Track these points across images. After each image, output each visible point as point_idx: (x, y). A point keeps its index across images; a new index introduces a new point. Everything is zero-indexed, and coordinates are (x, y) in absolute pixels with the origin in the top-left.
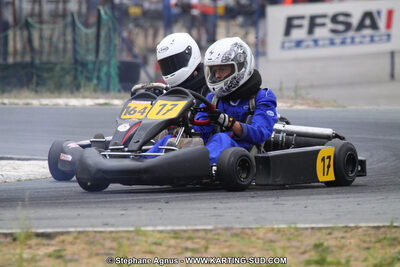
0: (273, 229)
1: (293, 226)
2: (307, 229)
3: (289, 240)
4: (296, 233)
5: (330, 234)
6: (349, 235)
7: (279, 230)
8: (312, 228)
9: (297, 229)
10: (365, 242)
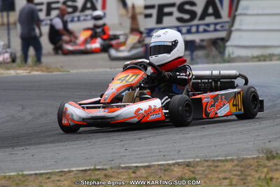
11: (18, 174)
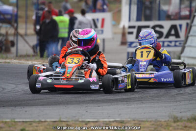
0: (2, 122)
1: (13, 120)
2: (20, 122)
3: (10, 127)
4: (14, 124)
5: (31, 124)
6: (40, 125)
7: (6, 122)
8: (23, 122)
9: (15, 122)
10: (47, 128)
11: (12, 121)
